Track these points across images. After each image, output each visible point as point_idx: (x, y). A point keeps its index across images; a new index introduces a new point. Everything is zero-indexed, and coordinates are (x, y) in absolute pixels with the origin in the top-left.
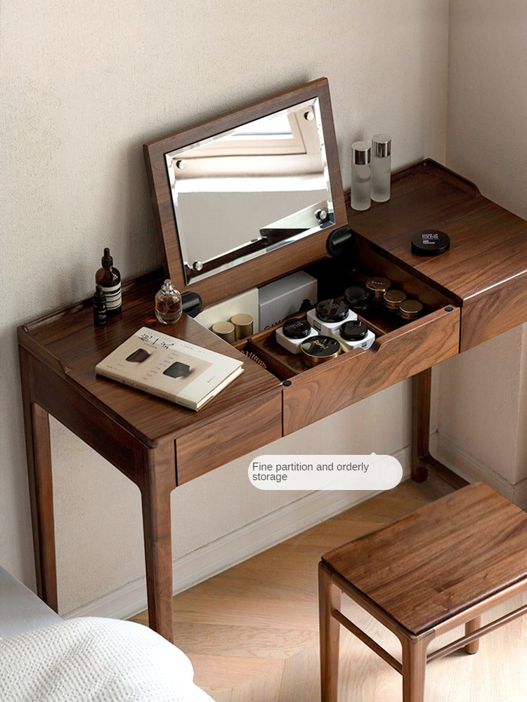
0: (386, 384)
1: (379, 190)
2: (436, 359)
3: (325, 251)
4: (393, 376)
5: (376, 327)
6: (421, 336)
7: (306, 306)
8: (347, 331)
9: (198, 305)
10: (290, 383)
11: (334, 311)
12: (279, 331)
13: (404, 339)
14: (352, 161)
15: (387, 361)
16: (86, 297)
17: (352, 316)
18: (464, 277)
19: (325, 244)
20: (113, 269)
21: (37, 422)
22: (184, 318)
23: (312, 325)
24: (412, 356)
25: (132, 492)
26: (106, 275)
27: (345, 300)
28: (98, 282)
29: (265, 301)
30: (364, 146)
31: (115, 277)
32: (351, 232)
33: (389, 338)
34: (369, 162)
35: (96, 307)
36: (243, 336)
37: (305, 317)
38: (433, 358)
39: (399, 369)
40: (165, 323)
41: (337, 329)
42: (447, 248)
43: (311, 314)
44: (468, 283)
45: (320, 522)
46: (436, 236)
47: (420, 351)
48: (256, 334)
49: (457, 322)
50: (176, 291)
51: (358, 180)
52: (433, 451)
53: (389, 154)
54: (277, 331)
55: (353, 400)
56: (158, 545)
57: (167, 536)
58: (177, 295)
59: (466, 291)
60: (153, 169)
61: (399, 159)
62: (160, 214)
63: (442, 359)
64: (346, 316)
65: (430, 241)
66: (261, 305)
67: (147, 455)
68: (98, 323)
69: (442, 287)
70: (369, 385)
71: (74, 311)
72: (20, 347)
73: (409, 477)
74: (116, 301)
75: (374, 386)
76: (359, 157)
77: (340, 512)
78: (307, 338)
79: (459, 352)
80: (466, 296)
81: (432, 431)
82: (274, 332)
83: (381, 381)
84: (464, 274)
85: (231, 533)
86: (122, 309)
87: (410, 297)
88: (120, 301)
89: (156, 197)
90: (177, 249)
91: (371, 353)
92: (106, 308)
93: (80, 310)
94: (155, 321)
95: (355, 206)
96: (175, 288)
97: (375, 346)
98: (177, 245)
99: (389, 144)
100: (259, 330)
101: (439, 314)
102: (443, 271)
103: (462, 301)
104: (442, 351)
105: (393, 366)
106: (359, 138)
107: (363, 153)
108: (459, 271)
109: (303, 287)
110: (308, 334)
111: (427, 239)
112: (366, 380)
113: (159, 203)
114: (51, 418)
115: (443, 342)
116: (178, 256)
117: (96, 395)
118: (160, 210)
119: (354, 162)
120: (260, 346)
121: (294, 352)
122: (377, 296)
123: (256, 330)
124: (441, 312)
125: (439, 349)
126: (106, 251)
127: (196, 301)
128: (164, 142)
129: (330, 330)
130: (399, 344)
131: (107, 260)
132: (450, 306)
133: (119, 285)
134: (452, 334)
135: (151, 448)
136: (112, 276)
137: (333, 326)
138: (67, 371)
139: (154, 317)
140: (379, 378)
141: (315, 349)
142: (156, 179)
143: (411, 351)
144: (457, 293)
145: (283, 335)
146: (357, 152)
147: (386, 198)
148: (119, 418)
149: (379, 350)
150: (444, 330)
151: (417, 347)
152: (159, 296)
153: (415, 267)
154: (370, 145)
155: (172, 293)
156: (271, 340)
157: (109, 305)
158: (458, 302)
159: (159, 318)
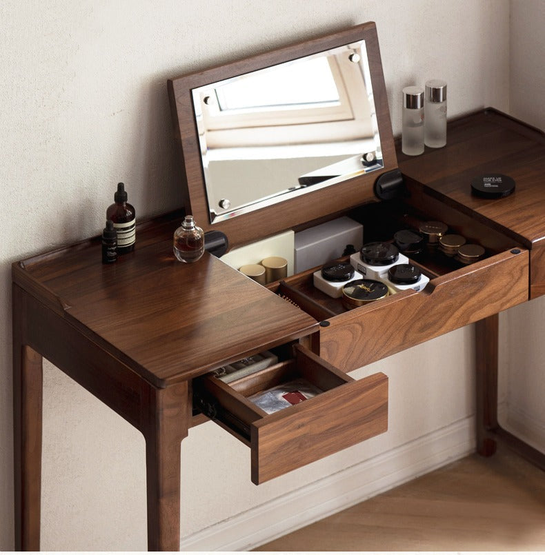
0: (443, 329)
1: (434, 136)
2: (502, 305)
3: (372, 195)
4: (451, 321)
5: (430, 271)
6: (484, 279)
7: (350, 250)
8: (397, 275)
9: (223, 245)
10: (328, 324)
11: (383, 254)
12: (318, 275)
13: (463, 282)
14: (403, 106)
15: (443, 304)
16: (95, 235)
17: (403, 260)
18: (532, 220)
19: (372, 187)
20: (128, 205)
21: (29, 367)
22: (206, 258)
23: (356, 268)
24: (474, 301)
25: (135, 440)
26: (119, 210)
27: (395, 244)
28: (108, 217)
29: (303, 246)
30: (417, 91)
31: (129, 213)
32: (403, 175)
33: (445, 280)
34: (422, 106)
35: (104, 243)
36: (274, 279)
37: (349, 261)
38: (498, 304)
39: (458, 314)
40: (184, 261)
41: (385, 273)
42: (513, 191)
43: (355, 258)
44: (537, 225)
45: (365, 499)
46: (499, 180)
47: (483, 294)
48: (290, 277)
49: (525, 266)
50: (198, 228)
51: (410, 124)
52: (502, 421)
53: (444, 99)
54: (315, 274)
55: (403, 346)
56: (164, 502)
57: (175, 491)
58: (199, 232)
59: (535, 234)
60: (177, 104)
61: (456, 105)
62: (184, 149)
63: (508, 305)
64: (395, 259)
65: (492, 184)
66: (297, 250)
67: (155, 396)
68: (106, 261)
69: (507, 229)
70: (422, 330)
71: (79, 248)
72: (14, 283)
73: (474, 451)
74: (130, 238)
75: (429, 331)
76: (411, 101)
77: (390, 488)
78: (349, 281)
79: (529, 299)
80: (535, 238)
81: (500, 399)
82: (312, 275)
83: (436, 326)
84: (532, 216)
85: (257, 507)
86: (136, 246)
87: (470, 241)
88: (134, 238)
89: (179, 132)
90: (202, 186)
91: (424, 295)
92: (116, 245)
93: (86, 248)
94: (172, 259)
95: (405, 151)
96: (197, 225)
97: (429, 288)
98: (201, 182)
99: (445, 89)
100: (294, 273)
101: (505, 257)
102: (508, 213)
103: (531, 243)
104: (509, 296)
105: (451, 310)
106: (411, 83)
107: (415, 97)
108: (526, 213)
109: (347, 232)
110: (352, 276)
111: (488, 183)
112: (418, 325)
113: (182, 138)
114: (45, 360)
115: (509, 287)
116: (203, 193)
117: (98, 333)
118: (183, 146)
119: (405, 106)
120: (295, 289)
121: (334, 295)
122: (432, 240)
123: (290, 272)
124: (506, 255)
125: (505, 295)
126: (121, 186)
127: (222, 241)
128: (191, 78)
129: (376, 273)
130: (457, 286)
131: (120, 195)
132: (516, 248)
133: (133, 222)
134: (519, 278)
135: (160, 388)
136: (126, 212)
137: (381, 271)
138: (67, 308)
139: (172, 254)
140: (435, 323)
141: (360, 294)
142: (181, 114)
143: (473, 295)
144: (525, 235)
145: (321, 279)
146: (408, 96)
147: (441, 144)
148: (123, 356)
149: (434, 292)
150: (510, 273)
151: (479, 290)
152: (179, 233)
153: (475, 210)
154: (423, 89)
155: (193, 229)
156: (308, 283)
157: (120, 243)
158: (526, 244)
159: (178, 256)
